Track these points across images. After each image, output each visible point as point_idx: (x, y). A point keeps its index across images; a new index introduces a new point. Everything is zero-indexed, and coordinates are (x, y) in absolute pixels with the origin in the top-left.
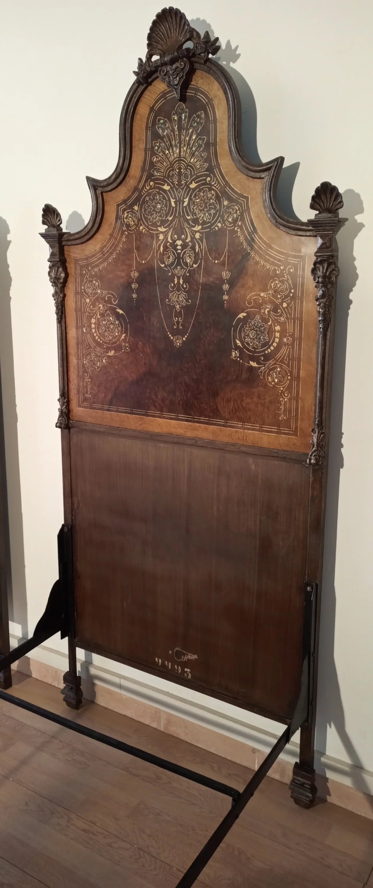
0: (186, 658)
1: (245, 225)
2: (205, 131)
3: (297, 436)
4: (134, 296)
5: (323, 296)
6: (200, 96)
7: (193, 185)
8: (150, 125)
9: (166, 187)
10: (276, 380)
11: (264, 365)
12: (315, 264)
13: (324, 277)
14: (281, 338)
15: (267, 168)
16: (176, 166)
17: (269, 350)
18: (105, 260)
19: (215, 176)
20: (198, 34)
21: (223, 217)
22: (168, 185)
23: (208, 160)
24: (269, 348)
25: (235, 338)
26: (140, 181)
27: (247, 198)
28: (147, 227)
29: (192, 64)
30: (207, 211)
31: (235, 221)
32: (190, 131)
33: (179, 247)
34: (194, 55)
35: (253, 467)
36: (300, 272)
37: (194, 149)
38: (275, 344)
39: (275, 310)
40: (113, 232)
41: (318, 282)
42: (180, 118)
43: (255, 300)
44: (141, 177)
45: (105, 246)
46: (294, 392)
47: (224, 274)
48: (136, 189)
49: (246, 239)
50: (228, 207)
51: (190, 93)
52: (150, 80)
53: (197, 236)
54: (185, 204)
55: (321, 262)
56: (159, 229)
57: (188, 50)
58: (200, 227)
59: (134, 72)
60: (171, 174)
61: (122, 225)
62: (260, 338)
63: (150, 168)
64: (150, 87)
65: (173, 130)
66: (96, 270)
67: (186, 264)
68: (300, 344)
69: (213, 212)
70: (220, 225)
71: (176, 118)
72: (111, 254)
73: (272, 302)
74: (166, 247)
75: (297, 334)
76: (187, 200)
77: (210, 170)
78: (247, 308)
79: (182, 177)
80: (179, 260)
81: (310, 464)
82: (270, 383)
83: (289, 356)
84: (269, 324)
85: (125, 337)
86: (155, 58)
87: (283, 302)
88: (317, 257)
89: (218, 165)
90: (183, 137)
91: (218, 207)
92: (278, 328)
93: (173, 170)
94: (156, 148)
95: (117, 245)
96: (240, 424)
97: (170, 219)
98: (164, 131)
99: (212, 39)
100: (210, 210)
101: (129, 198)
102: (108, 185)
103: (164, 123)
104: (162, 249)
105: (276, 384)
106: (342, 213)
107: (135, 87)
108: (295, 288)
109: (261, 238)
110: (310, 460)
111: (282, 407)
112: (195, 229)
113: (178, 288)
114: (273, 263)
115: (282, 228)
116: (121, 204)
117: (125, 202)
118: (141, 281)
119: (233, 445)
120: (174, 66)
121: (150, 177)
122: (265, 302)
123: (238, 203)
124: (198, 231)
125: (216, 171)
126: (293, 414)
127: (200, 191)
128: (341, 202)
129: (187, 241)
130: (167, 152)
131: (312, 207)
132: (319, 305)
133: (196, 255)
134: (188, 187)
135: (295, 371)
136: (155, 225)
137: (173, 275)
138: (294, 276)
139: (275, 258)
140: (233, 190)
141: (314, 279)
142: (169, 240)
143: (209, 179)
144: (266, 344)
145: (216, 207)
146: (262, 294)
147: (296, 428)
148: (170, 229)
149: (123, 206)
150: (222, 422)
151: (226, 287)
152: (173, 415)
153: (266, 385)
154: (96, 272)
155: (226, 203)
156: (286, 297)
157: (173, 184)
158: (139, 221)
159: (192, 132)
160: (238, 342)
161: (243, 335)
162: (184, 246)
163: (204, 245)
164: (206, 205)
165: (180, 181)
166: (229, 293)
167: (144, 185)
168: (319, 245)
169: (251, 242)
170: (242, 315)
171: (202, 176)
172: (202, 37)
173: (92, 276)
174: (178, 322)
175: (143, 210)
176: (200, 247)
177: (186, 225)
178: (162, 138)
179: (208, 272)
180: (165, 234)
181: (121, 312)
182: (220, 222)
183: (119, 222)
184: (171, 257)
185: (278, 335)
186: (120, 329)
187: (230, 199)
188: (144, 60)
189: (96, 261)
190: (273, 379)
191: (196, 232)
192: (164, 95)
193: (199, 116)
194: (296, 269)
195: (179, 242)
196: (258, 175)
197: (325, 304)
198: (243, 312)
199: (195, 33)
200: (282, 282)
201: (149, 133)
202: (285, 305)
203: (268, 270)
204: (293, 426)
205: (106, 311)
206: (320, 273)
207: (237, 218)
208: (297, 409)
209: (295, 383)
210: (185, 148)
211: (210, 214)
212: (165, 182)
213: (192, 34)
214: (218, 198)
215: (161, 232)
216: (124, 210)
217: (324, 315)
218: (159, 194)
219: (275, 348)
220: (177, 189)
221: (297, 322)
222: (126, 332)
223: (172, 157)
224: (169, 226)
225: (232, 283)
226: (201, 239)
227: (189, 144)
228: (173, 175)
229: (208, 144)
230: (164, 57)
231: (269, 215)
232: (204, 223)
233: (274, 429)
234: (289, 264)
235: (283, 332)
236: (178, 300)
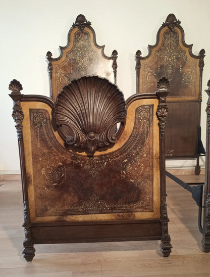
0: (171, 152)
1: (185, 56)
3: (196, 97)
4: (159, 71)
5: (202, 69)
6: (175, 31)
7: (173, 48)
9: (167, 48)
10: (192, 86)
11: (189, 84)
12: (199, 64)
13: (202, 66)
15: (190, 46)
16: (169, 44)
19: (178, 46)
23: (177, 43)
24: (190, 80)
25: (183, 79)
27: (185, 51)
35: (187, 105)
36: (196, 65)
39: (191, 72)
42: (171, 35)
43: (187, 71)
45: (151, 60)
46: (195, 88)
47: (180, 66)
48: (160, 48)
49: (185, 59)
50: (181, 53)
56: (165, 57)
58: (175, 56)
59: (162, 24)
62: (188, 78)
65: (169, 37)
70: (179, 56)
72: (153, 62)
74: (167, 60)
75: (196, 77)
76: (172, 51)
79: (171, 46)
80: (170, 63)
83: (194, 81)
84: (190, 75)
86: (167, 23)
95: (155, 60)
96: (183, 96)
97: (168, 54)
99: (180, 21)
102: (154, 47)
103: (167, 35)
107: (162, 27)
109: (188, 59)
110: (199, 101)
111: (192, 92)
113: (170, 69)
115: (193, 57)
117: (157, 51)
118: (161, 67)
119: (182, 101)
121: (163, 46)
126: (195, 93)
128: (205, 52)
129: (172, 59)
131: (199, 53)
133: (174, 62)
135: (195, 84)
137: (168, 66)
140: (182, 49)
141: (199, 67)
148: (168, 57)
150: (180, 96)
153: (189, 87)
154: (149, 66)
158: (160, 55)
159: (173, 38)
166: (181, 70)
168: (201, 60)
170: (184, 74)
171: (175, 46)
174: (169, 76)
177: (172, 56)
178: (166, 38)
179: (176, 66)
181: (155, 75)
183: (155, 55)
185: (192, 77)
186: (155, 78)
188: (164, 22)
189: (149, 63)
193: (175, 35)
196: (187, 47)
200: (193, 67)
201: (163, 37)
203: (190, 65)
205: (151, 75)
210: (172, 41)
211: (177, 54)
213: (176, 19)
214: (179, 51)
217: (202, 73)
220: (170, 49)
226: (175, 59)
229: (177, 40)
230: (170, 23)
231: (190, 54)
233: (191, 96)
236: (170, 71)
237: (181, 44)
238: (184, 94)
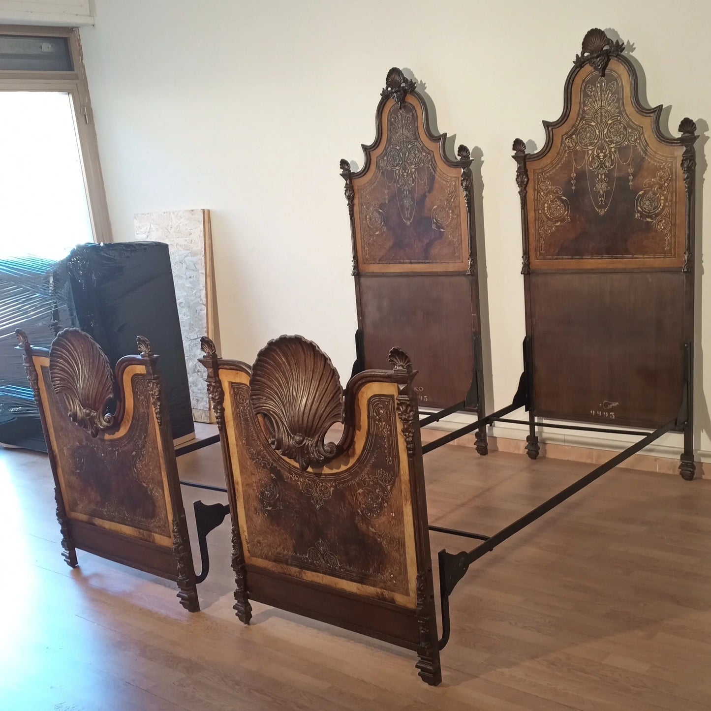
0: (611, 406)
1: (642, 142)
2: (617, 92)
3: (676, 258)
4: (573, 188)
5: (688, 178)
6: (614, 73)
7: (610, 122)
8: (583, 89)
9: (593, 124)
10: (663, 227)
11: (655, 220)
12: (682, 161)
13: (688, 167)
14: (664, 204)
15: (653, 111)
16: (599, 111)
17: (658, 211)
18: (554, 168)
19: (623, 116)
20: (612, 41)
21: (628, 138)
22: (594, 122)
23: (618, 108)
24: (657, 209)
25: (637, 206)
26: (576, 121)
27: (642, 127)
28: (582, 147)
29: (608, 57)
30: (619, 136)
31: (636, 140)
32: (608, 92)
33: (602, 157)
34: (610, 52)
35: (650, 280)
36: (674, 166)
37: (610, 101)
38: (661, 207)
39: (661, 188)
40: (559, 152)
41: (685, 170)
42: (601, 86)
43: (649, 183)
44: (577, 119)
45: (553, 160)
46: (673, 233)
47: (629, 170)
48: (573, 126)
49: (642, 150)
50: (631, 133)
51: (607, 72)
52: (583, 65)
53: (613, 150)
54: (605, 133)
55: (686, 160)
56: (589, 147)
57: (606, 50)
58: (614, 145)
59: (574, 62)
60: (596, 116)
61: (565, 147)
62: (652, 205)
63: (583, 114)
64: (582, 69)
65: (597, 92)
66: (548, 174)
67: (606, 167)
68: (676, 206)
69: (622, 136)
70: (626, 143)
71: (599, 85)
72: (558, 164)
73: (658, 183)
74: (593, 158)
75: (674, 200)
76: (606, 130)
77: (620, 113)
78: (644, 188)
79: (603, 118)
80: (602, 165)
81: (684, 272)
82: (659, 229)
83: (669, 212)
84: (658, 196)
85: (567, 213)
86: (586, 54)
87: (665, 183)
88: (684, 157)
89: (625, 110)
90: (603, 95)
91: (625, 133)
92: (663, 198)
93: (597, 114)
94: (587, 102)
95: (562, 159)
96: (641, 256)
97: (596, 141)
98: (591, 93)
99: (620, 44)
100: (620, 135)
101: (570, 131)
102: (556, 125)
103: (592, 88)
104: (590, 159)
105: (662, 229)
106: (696, 133)
107: (574, 69)
108: (672, 174)
109: (651, 148)
110: (684, 270)
111: (667, 243)
112: (611, 146)
113: (601, 181)
114: (658, 162)
115: (663, 142)
116: (564, 135)
117: (567, 133)
118: (577, 178)
119: (637, 268)
120: (598, 59)
121: (583, 118)
122: (654, 184)
123: (636, 130)
124: (613, 147)
125: (624, 113)
126: (673, 245)
127: (614, 125)
128: (695, 127)
129: (607, 153)
130: (593, 104)
131: (680, 130)
132: (685, 183)
133: (612, 161)
134: (607, 123)
135: (673, 222)
136: (586, 145)
137: (598, 174)
138: (671, 168)
139: (660, 159)
140: (634, 123)
141: (682, 169)
142: (595, 153)
143: (619, 118)
144: (656, 208)
145: (623, 134)
146: (653, 180)
147: (675, 253)
148: (596, 147)
149: (566, 136)
150: (630, 256)
151: (631, 177)
152: (600, 257)
153: (657, 230)
154: (548, 176)
155: (630, 130)
156: (667, 180)
157: (598, 122)
158: (575, 144)
159: (609, 92)
160: (639, 208)
161: (642, 204)
162: (604, 157)
163: (617, 155)
164: (618, 133)
165: (601, 120)
166: (632, 180)
167: (579, 123)
168: (684, 151)
169: (645, 152)
170: (640, 193)
171: (614, 116)
172: (614, 43)
173: (545, 179)
174: (602, 201)
175: (578, 137)
176: (614, 156)
177: (606, 144)
178: (590, 97)
179: (619, 170)
180: (593, 150)
181: (564, 198)
182: (626, 141)
183: (563, 145)
184: (596, 164)
185: (663, 201)
186: (564, 208)
187: (632, 128)
188: (580, 56)
189: (548, 169)
190: (661, 227)
191: (612, 148)
192: (591, 73)
193: (613, 84)
194: (672, 165)
195: (601, 154)
196: (649, 115)
197: (689, 182)
198: (642, 190)
199: (610, 42)
200: (664, 172)
201: (582, 94)
202: (666, 184)
203: (656, 166)
204: (673, 252)
205: (555, 198)
206: (685, 166)
207: (637, 138)
208: (675, 242)
209: (673, 228)
210: (605, 102)
211: (620, 137)
212: (592, 121)
213: (609, 42)
214: (625, 128)
215: (590, 149)
216: (566, 138)
217: (688, 188)
218: (589, 127)
219: (661, 209)
220: (600, 125)
221: (674, 194)
222: (568, 210)
223: (597, 107)
224: (595, 145)
225: (634, 175)
226: (615, 152)
227: (607, 99)
228: (597, 117)
229: (618, 99)
230: (593, 54)
231: (656, 136)
232: (617, 142)
233: (662, 256)
234: (668, 162)
235: (666, 200)
236: (601, 187)
237: (630, 109)
238: (643, 251)
